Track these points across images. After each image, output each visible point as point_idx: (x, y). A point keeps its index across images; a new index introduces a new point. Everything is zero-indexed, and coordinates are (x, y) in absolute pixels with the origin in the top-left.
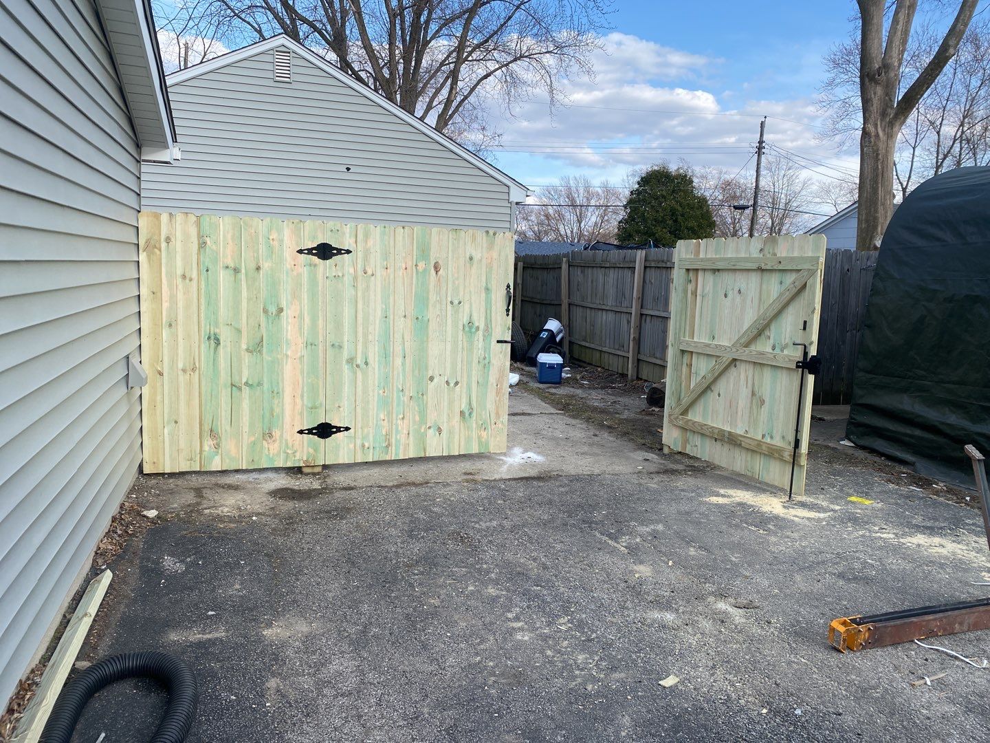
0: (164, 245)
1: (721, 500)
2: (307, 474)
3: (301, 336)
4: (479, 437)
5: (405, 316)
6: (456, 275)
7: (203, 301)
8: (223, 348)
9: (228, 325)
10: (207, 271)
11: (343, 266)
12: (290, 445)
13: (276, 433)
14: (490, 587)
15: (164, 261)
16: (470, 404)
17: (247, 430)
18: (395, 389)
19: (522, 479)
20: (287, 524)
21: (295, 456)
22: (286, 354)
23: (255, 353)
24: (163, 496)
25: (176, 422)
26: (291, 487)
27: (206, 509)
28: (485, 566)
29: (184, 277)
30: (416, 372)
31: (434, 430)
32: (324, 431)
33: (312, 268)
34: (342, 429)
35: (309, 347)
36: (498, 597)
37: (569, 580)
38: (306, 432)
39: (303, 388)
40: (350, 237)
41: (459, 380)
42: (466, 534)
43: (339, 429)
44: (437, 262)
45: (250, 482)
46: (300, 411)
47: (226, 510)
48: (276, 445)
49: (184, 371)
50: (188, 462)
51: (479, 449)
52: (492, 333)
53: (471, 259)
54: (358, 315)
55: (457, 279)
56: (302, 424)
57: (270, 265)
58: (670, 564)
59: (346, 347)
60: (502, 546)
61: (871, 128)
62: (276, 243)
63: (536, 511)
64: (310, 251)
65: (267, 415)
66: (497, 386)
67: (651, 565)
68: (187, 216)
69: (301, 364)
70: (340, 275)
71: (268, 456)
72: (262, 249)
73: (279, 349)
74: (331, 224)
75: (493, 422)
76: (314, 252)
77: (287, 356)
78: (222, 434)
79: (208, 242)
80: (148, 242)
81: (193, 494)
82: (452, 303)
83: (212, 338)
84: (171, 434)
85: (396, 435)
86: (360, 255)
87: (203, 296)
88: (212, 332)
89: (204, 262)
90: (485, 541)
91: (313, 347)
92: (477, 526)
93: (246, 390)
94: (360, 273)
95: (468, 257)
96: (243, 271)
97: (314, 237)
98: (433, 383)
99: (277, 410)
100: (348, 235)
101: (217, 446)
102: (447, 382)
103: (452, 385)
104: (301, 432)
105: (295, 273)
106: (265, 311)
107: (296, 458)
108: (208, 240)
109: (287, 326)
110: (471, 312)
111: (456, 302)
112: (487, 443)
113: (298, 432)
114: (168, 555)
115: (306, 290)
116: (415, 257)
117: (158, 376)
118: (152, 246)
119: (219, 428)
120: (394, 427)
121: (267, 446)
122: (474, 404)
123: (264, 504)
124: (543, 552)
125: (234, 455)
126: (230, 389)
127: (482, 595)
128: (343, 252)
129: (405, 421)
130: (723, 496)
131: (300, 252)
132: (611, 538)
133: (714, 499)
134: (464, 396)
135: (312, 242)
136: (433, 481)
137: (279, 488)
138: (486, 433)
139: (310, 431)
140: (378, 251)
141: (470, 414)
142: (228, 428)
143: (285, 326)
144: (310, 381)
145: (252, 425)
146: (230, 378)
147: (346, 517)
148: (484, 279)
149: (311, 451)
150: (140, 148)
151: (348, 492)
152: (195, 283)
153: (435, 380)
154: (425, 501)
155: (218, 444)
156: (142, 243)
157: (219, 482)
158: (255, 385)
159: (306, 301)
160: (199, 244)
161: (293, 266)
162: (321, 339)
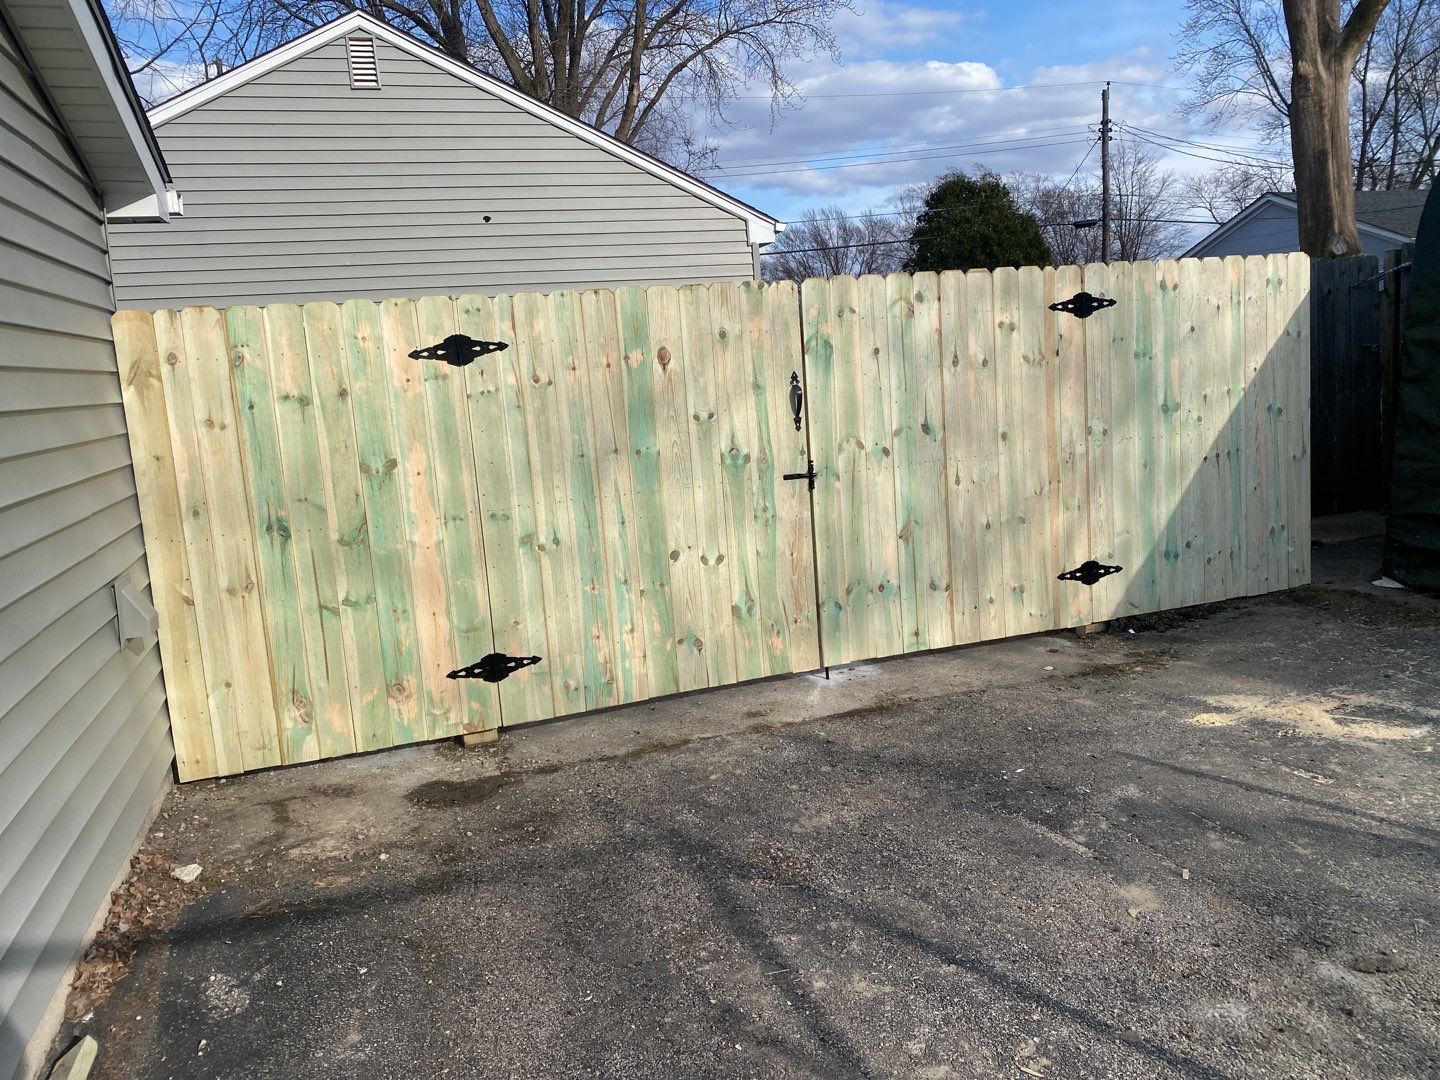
0: (165, 369)
1: (1218, 720)
2: (473, 748)
3: (433, 506)
4: (770, 648)
5: (616, 451)
6: (699, 368)
7: (250, 463)
8: (297, 544)
9: (300, 500)
10: (251, 407)
11: (495, 373)
12: (437, 699)
13: (410, 682)
14: (856, 977)
15: (169, 399)
16: (748, 593)
17: (358, 685)
18: (612, 580)
19: (850, 714)
20: (445, 863)
21: (447, 719)
22: (411, 542)
23: (355, 547)
24: (215, 826)
25: (228, 685)
26: (446, 779)
27: (293, 847)
28: (834, 925)
29: (210, 423)
30: (647, 547)
31: (689, 644)
32: (495, 667)
33: (440, 382)
34: (525, 662)
35: (451, 523)
36: (878, 1001)
37: (1006, 940)
38: (463, 673)
39: (448, 597)
40: (502, 320)
41: (723, 551)
42: (781, 850)
43: (520, 663)
44: (663, 348)
45: (374, 777)
46: (447, 639)
47: (332, 843)
48: (413, 703)
49: (231, 591)
50: (260, 753)
51: (772, 669)
52: (773, 464)
53: (723, 335)
54: (532, 459)
55: (702, 373)
56: (454, 660)
57: (364, 384)
58: (1186, 876)
59: (517, 517)
60: (854, 870)
61: (1305, 67)
62: (369, 345)
63: (895, 781)
64: (432, 353)
65: (390, 652)
66: (792, 555)
67: (1150, 881)
68: (202, 312)
69: (440, 556)
70: (492, 389)
71: (400, 724)
72: (347, 358)
73: (398, 533)
74: (466, 300)
75: (791, 619)
76: (440, 352)
77: (413, 544)
78: (313, 698)
79: (247, 356)
80: (135, 366)
81: (268, 815)
82: (696, 418)
83: (275, 527)
84: (223, 708)
85: (623, 661)
86: (523, 349)
87: (248, 454)
88: (273, 518)
89: (243, 394)
90: (818, 862)
91: (458, 522)
92: (796, 828)
93: (348, 614)
94: (527, 381)
95: (717, 332)
96: (316, 401)
97: (437, 328)
98: (678, 563)
99: (406, 642)
100: (497, 316)
101: (308, 718)
102: (704, 559)
103: (712, 562)
104: (453, 675)
105: (410, 394)
106: (365, 468)
107: (450, 722)
108: (246, 352)
109: (407, 491)
110: (732, 429)
111: (704, 415)
112: (785, 659)
113: (449, 676)
114: (219, 970)
115: (433, 423)
116: (622, 343)
117: (186, 606)
118: (144, 374)
119: (308, 686)
120: (618, 646)
121: (396, 707)
122: (755, 594)
123: (400, 822)
124: (936, 877)
125: (339, 730)
126: (317, 615)
127: (845, 1001)
128: (491, 347)
129: (635, 634)
130: (1218, 710)
131: (415, 355)
132: (1052, 828)
133: (1205, 719)
134: (735, 578)
135: (435, 335)
136: (696, 736)
137: (424, 782)
138: (780, 639)
139: (470, 672)
140: (556, 339)
141: (750, 610)
142: (323, 684)
143: (403, 492)
144: (459, 583)
145: (365, 673)
146: (315, 594)
147: (552, 833)
148: (749, 368)
149: (475, 706)
150: (102, 197)
151: (550, 778)
152: (231, 429)
153: (682, 558)
154: (690, 782)
155: (309, 715)
156: (124, 369)
157: (318, 783)
158: (362, 601)
159: (436, 445)
160: (230, 361)
161: (405, 382)
162: (470, 506)
